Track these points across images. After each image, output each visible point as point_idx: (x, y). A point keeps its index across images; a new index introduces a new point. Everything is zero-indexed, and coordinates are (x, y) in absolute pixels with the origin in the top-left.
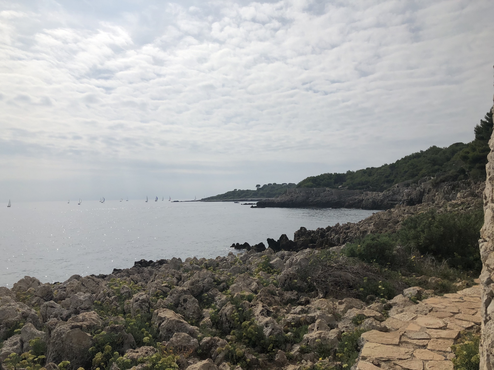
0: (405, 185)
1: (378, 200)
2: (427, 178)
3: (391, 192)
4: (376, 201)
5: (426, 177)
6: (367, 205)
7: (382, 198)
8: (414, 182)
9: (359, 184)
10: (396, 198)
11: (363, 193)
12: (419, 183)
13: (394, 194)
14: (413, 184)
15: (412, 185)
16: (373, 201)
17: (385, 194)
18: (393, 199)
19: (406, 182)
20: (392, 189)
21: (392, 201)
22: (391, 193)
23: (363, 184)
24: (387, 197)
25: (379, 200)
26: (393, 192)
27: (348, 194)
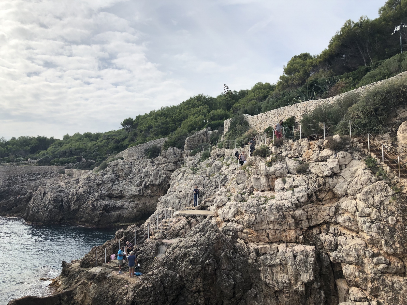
0: (147, 151)
1: (70, 197)
2: (206, 132)
3: (110, 172)
4: (65, 199)
5: (204, 130)
6: (38, 212)
7: (81, 190)
8: (173, 144)
9: (64, 154)
10: (121, 189)
11: (64, 173)
12: (186, 145)
13: (117, 177)
14: (170, 150)
15: (166, 150)
16: (56, 199)
17: (93, 178)
18: (115, 193)
19: (150, 144)
20: (113, 163)
21: (110, 197)
22: (109, 174)
23: (71, 154)
24: (98, 185)
25: (73, 195)
26: (113, 171)
27: (34, 174)
